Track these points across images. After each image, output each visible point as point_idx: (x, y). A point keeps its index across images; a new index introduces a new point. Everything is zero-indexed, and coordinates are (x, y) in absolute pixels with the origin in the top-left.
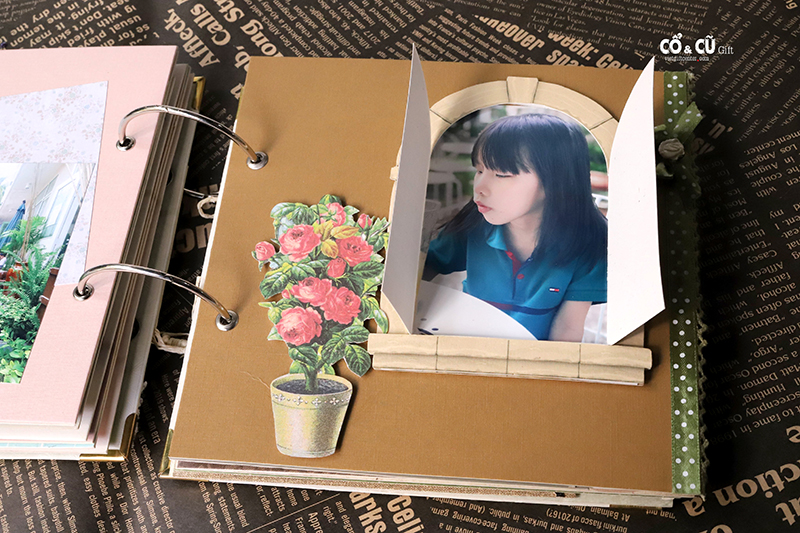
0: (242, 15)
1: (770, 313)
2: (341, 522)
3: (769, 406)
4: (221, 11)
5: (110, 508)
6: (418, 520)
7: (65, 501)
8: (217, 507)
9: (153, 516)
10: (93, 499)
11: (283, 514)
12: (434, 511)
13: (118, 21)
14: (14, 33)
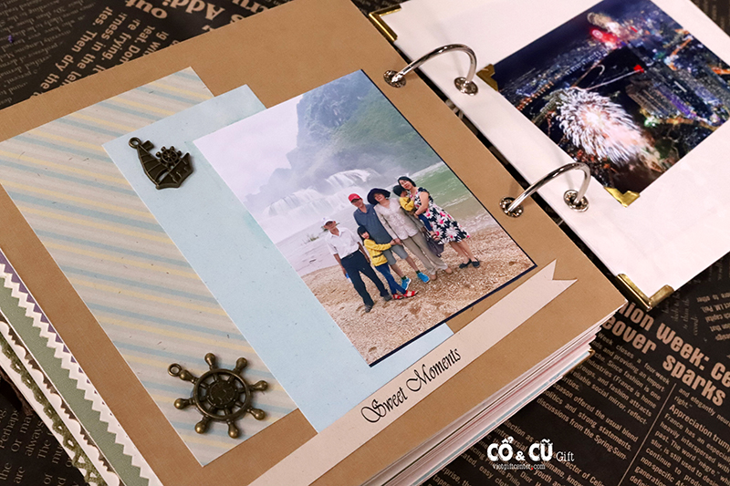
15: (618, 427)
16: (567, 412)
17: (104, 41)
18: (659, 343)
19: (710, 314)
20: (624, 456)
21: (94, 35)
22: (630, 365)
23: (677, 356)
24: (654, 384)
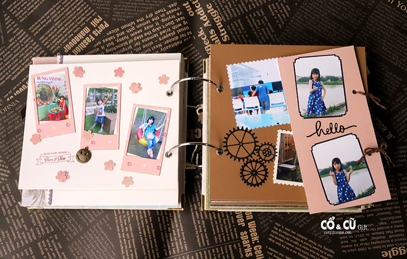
0: (229, 39)
1: (388, 211)
2: (239, 250)
3: (379, 242)
4: (221, 35)
5: (165, 229)
6: (263, 255)
7: (151, 224)
8: (200, 237)
9: (179, 234)
10: (160, 225)
11: (221, 243)
12: (268, 253)
13: (180, 28)
14: (138, 21)
15: (207, 238)
16: (196, 222)
17: (166, 14)
18: (247, 226)
19: (275, 230)
20: (200, 246)
21: (165, 10)
22: (230, 225)
23: (249, 234)
24: (232, 235)
